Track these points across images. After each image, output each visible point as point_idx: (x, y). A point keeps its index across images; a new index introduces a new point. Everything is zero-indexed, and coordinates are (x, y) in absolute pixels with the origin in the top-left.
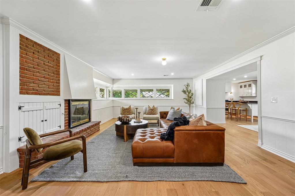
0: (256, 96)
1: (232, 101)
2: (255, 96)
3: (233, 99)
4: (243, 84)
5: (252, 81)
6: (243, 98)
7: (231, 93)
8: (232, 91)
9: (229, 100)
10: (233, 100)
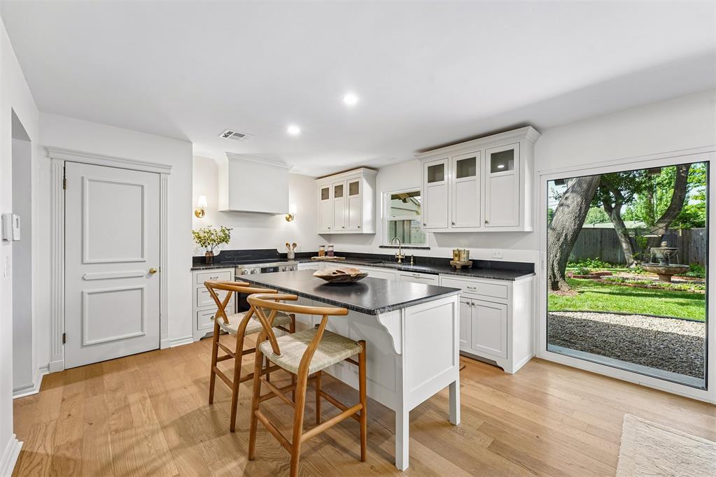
0: (374, 235)
1: (292, 256)
2: (372, 232)
3: (295, 245)
4: (331, 183)
5: (362, 170)
6: (329, 242)
7: (288, 220)
8: (293, 209)
9: (282, 250)
10: (297, 250)
